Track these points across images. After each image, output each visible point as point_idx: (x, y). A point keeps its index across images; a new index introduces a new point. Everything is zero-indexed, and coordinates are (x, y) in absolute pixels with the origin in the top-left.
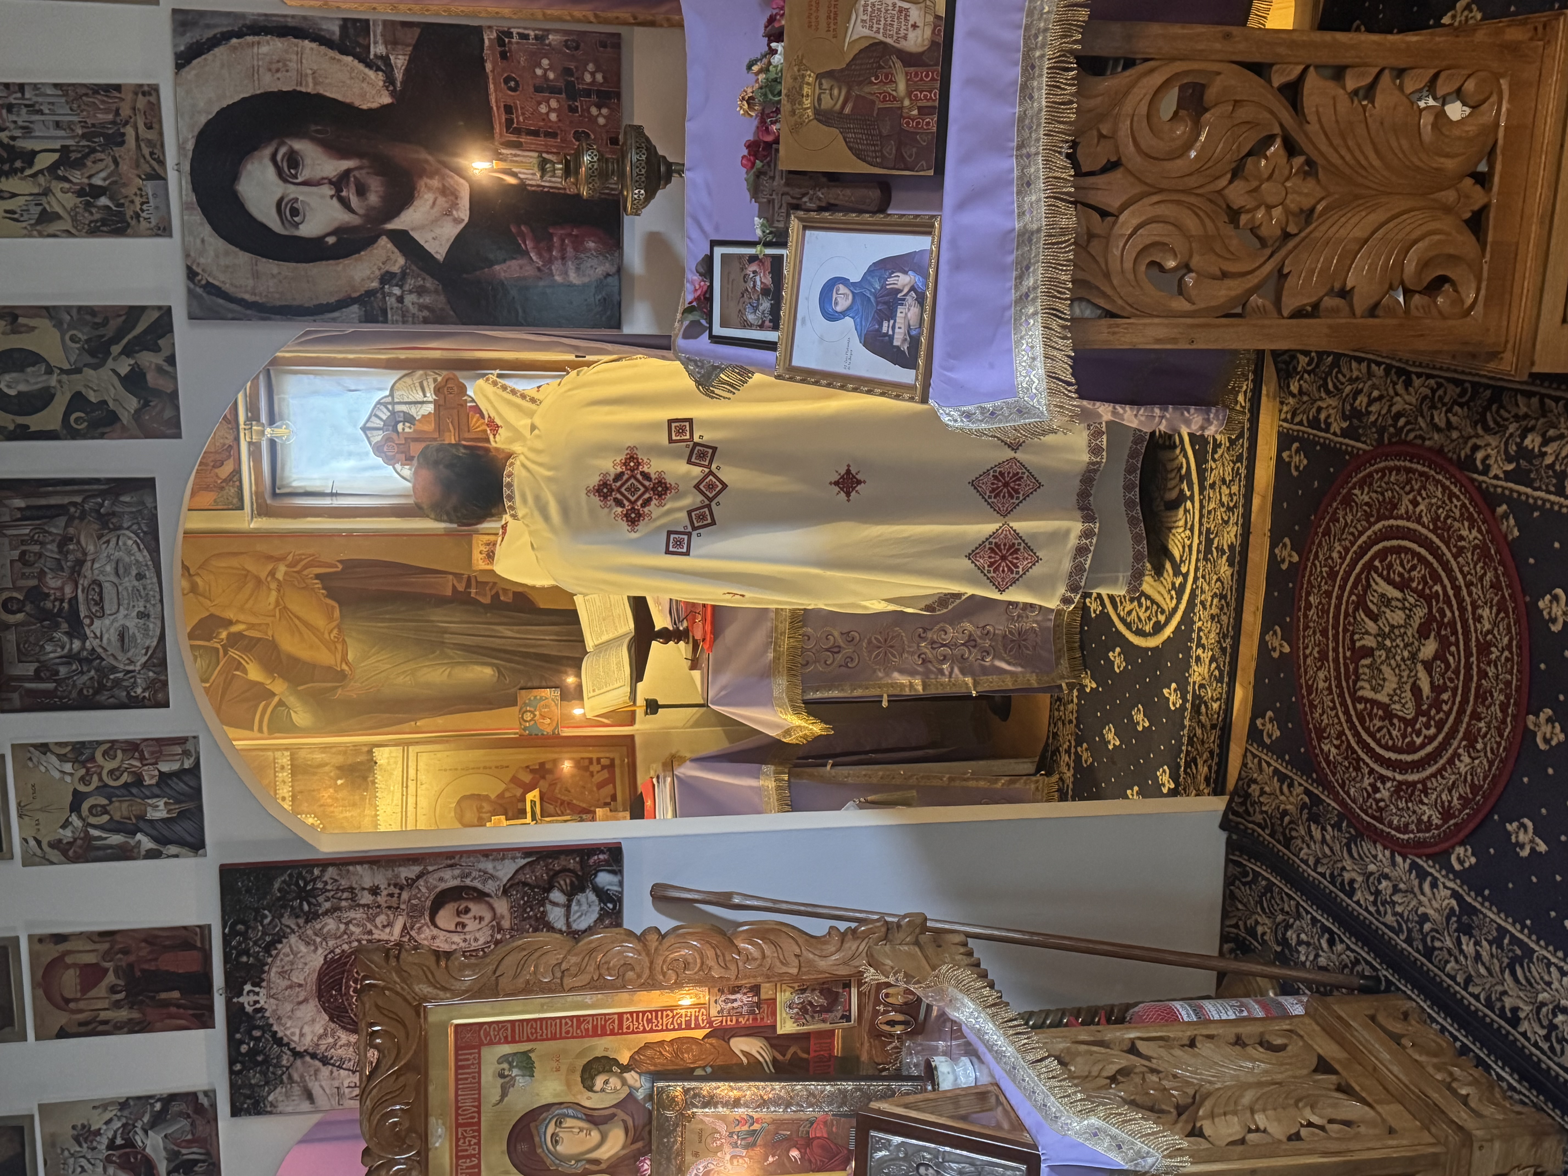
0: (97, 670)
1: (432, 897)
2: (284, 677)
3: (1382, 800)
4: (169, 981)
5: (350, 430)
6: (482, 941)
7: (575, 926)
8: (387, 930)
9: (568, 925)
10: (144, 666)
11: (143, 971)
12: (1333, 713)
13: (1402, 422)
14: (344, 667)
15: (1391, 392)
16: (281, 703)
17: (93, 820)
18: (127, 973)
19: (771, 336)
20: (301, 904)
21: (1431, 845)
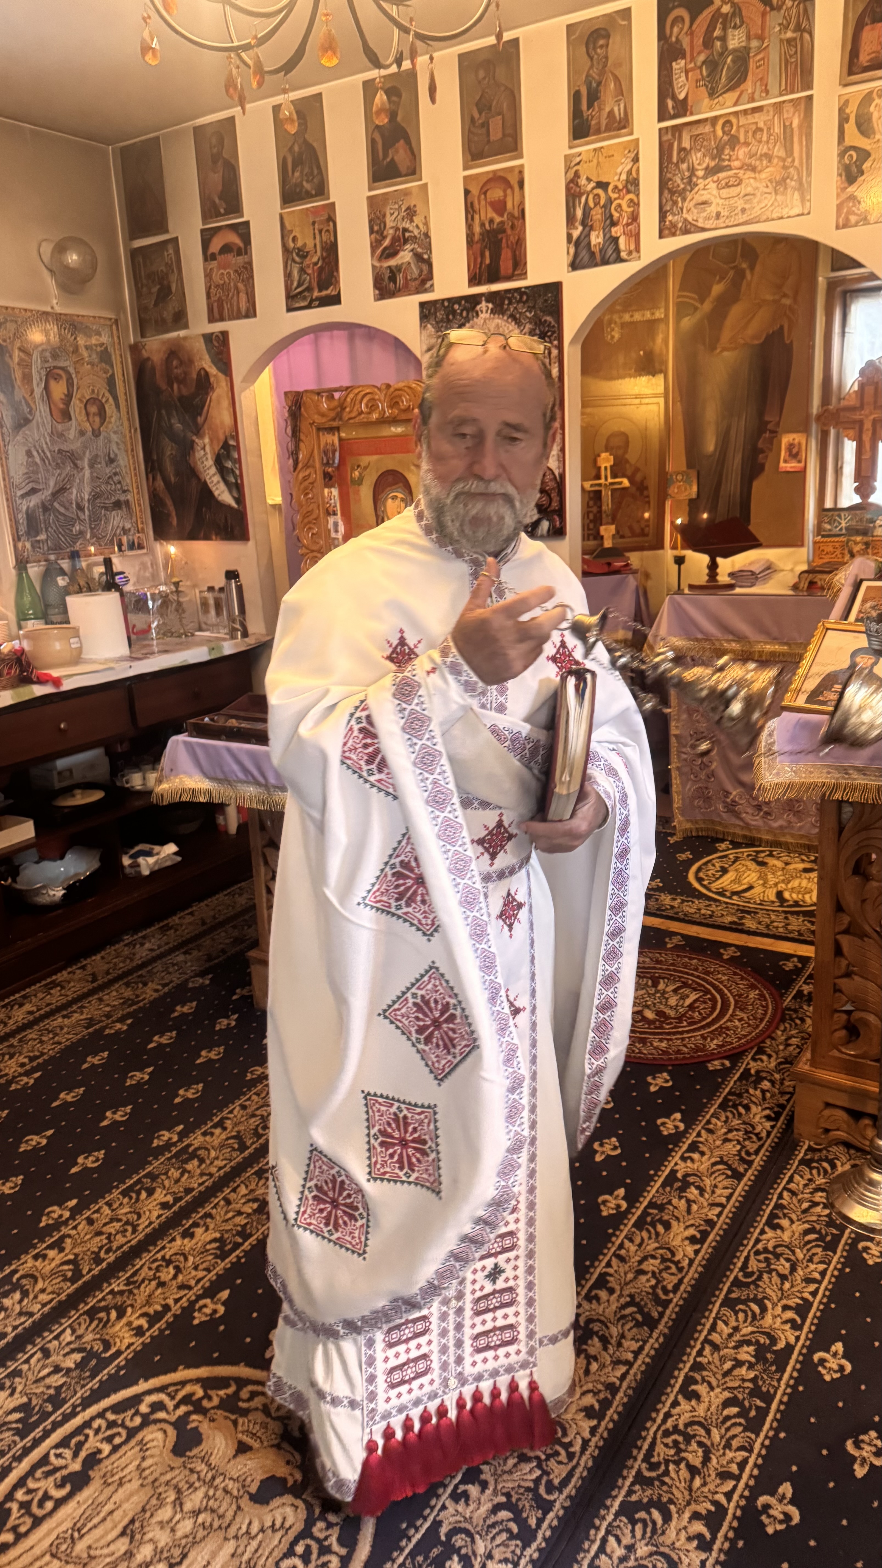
0: (684, 189)
2: (714, 310)
4: (496, 256)
10: (686, 220)
11: (501, 239)
14: (719, 350)
16: (696, 309)
17: (591, 197)
18: (501, 230)
19: (851, 619)
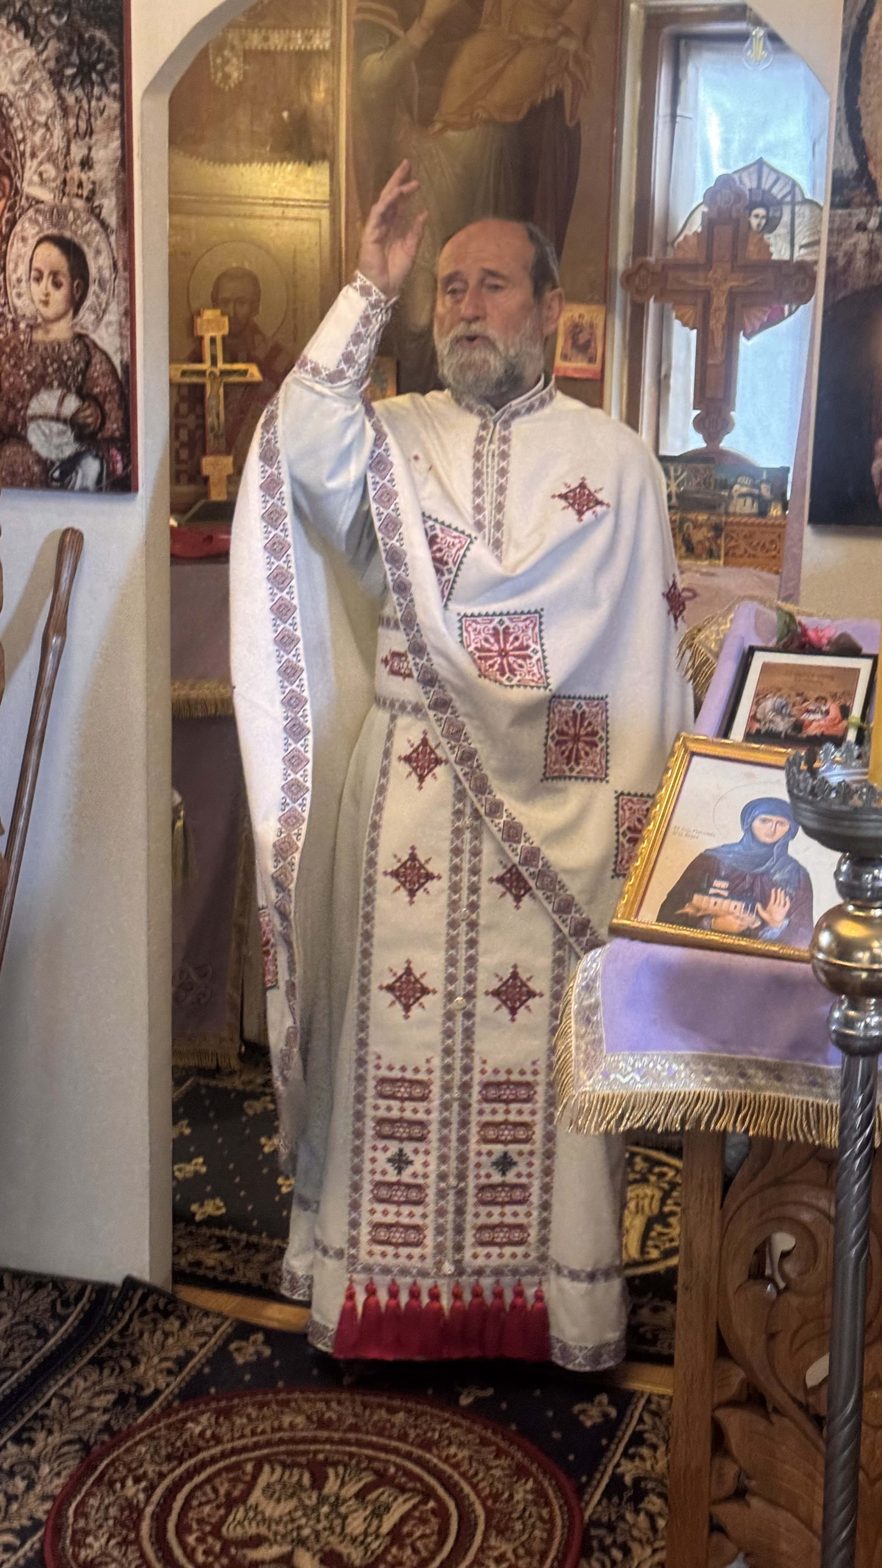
1: (76, 240)
2: (428, 45)
3: (123, 1486)
5: (761, 144)
6: (18, 303)
7: (32, 427)
8: (36, 178)
9: (34, 418)
12: (248, 1431)
13: (617, 1554)
14: (438, 126)
15: (658, 1544)
16: (394, 39)
19: (738, 732)
20: (72, 65)
21: (54, 1545)
